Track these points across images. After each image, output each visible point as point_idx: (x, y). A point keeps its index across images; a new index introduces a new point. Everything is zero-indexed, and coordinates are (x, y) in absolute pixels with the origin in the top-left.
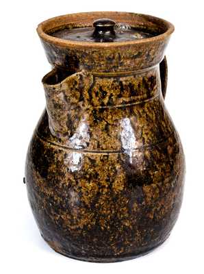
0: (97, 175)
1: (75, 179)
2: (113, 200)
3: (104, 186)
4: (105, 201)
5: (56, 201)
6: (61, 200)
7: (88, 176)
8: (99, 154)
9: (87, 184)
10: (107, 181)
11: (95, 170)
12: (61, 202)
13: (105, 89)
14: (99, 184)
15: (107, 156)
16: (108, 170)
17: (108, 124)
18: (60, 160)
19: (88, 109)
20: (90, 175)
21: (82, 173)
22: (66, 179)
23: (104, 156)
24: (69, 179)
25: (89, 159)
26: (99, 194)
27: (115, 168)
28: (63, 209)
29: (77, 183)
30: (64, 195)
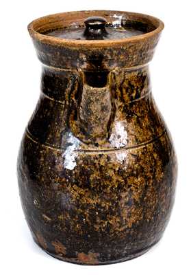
0: (142, 168)
1: (124, 179)
2: (157, 190)
3: (150, 178)
4: (151, 192)
5: (104, 208)
6: (111, 204)
7: (135, 172)
8: (139, 148)
9: (136, 180)
10: (151, 172)
11: (140, 165)
12: (110, 207)
13: (133, 83)
14: (146, 177)
15: (146, 148)
16: (150, 161)
17: (138, 117)
18: (104, 164)
19: (120, 106)
20: (137, 170)
21: (130, 170)
22: (114, 181)
23: (144, 148)
24: (117, 181)
25: (132, 155)
26: (146, 187)
27: (153, 158)
28: (113, 214)
29: (126, 182)
30: (113, 198)
